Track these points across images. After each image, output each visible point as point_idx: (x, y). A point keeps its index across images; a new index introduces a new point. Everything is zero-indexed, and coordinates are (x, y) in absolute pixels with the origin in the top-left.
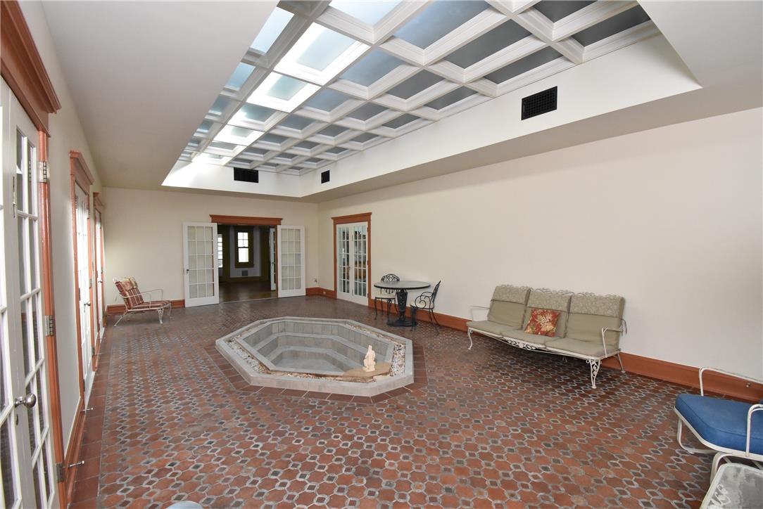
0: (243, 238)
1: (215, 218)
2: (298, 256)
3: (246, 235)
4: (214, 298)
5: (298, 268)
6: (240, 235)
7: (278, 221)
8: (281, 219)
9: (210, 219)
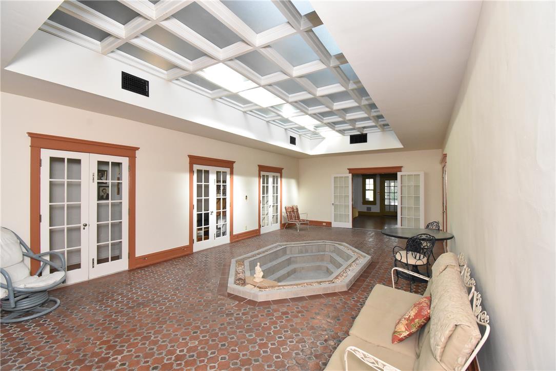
0: (370, 183)
1: (351, 170)
2: (417, 198)
3: (372, 181)
4: (349, 225)
5: (417, 209)
6: (367, 181)
7: (399, 169)
8: (402, 167)
9: (348, 171)
